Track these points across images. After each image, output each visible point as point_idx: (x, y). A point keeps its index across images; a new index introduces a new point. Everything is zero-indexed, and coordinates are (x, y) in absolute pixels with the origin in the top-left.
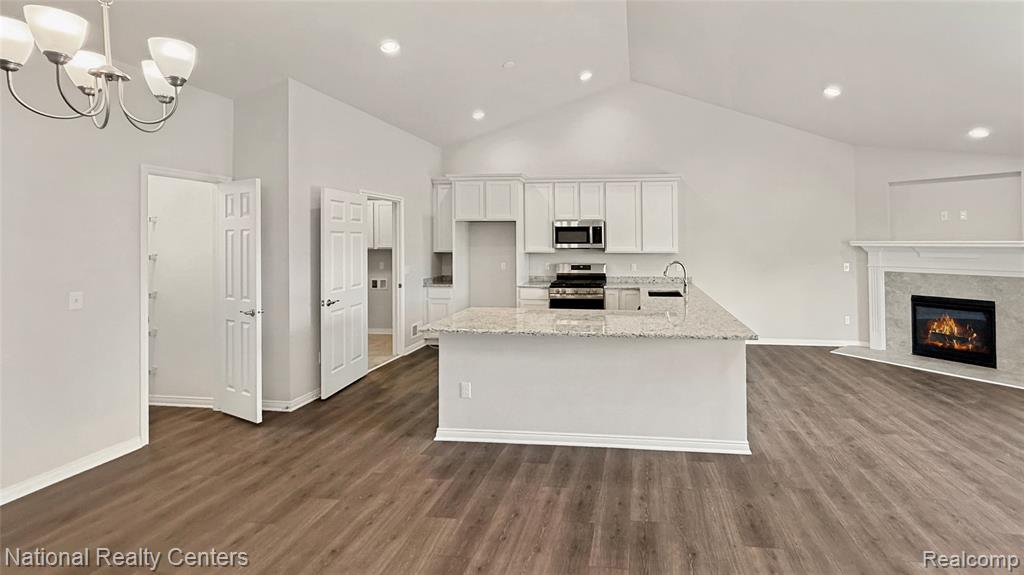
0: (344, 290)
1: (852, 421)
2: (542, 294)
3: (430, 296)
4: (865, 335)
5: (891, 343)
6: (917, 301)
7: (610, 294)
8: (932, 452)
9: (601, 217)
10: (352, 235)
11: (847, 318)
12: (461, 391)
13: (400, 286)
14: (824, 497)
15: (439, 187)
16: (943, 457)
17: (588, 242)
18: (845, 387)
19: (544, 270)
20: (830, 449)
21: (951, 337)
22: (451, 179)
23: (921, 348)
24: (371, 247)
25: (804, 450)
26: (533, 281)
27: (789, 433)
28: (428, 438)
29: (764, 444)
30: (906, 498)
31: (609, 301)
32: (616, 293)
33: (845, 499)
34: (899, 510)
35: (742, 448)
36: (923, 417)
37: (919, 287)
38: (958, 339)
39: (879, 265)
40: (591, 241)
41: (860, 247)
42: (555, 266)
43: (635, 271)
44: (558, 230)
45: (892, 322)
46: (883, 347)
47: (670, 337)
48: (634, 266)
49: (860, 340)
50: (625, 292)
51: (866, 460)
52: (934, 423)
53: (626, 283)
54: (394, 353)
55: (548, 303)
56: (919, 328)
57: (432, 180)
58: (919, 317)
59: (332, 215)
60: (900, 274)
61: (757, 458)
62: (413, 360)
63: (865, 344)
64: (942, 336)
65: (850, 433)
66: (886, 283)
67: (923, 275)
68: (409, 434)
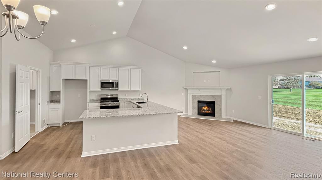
0: (23, 106)
1: (195, 132)
2: (97, 105)
3: (50, 108)
4: (187, 111)
5: (193, 113)
6: (199, 102)
7: (121, 104)
8: (213, 136)
9: (117, 79)
10: (26, 84)
11: (183, 107)
12: (91, 138)
13: (39, 104)
14: (200, 150)
15: (53, 66)
16: (216, 137)
17: (113, 87)
18: (188, 124)
19: (95, 96)
20: (194, 139)
21: (206, 110)
22: (60, 63)
23: (200, 114)
24: (31, 89)
25: (189, 140)
26: (92, 101)
27: (183, 137)
28: (78, 157)
29: (180, 141)
30: (215, 147)
31: (121, 106)
32: (123, 103)
33: (204, 149)
34: (215, 149)
35: (177, 142)
36: (207, 129)
37: (199, 99)
38: (207, 110)
39: (191, 93)
40: (114, 87)
41: (186, 89)
42: (100, 95)
43: (127, 96)
44: (102, 83)
45: (193, 107)
46: (191, 114)
47: (162, 114)
48: (127, 95)
49: (186, 113)
50: (126, 103)
51: (203, 140)
52: (210, 130)
53: (124, 100)
54: (36, 131)
55: (99, 108)
56: (199, 109)
57: (50, 63)
58: (199, 106)
59: (20, 76)
60: (195, 95)
61: (180, 144)
62: (47, 133)
63: (187, 114)
64: (204, 110)
65: (197, 135)
66: (192, 98)
67: (200, 95)
68: (69, 157)
